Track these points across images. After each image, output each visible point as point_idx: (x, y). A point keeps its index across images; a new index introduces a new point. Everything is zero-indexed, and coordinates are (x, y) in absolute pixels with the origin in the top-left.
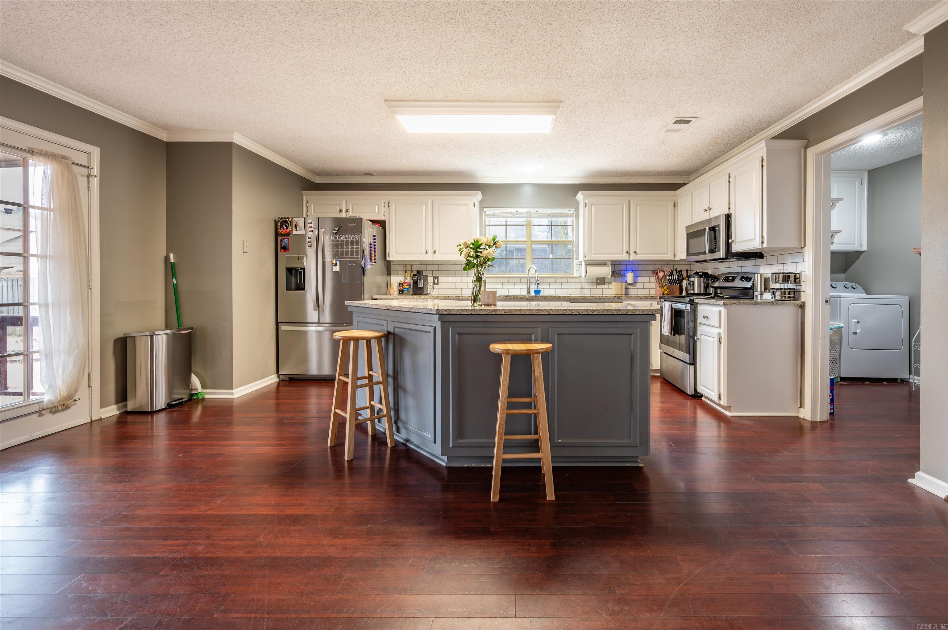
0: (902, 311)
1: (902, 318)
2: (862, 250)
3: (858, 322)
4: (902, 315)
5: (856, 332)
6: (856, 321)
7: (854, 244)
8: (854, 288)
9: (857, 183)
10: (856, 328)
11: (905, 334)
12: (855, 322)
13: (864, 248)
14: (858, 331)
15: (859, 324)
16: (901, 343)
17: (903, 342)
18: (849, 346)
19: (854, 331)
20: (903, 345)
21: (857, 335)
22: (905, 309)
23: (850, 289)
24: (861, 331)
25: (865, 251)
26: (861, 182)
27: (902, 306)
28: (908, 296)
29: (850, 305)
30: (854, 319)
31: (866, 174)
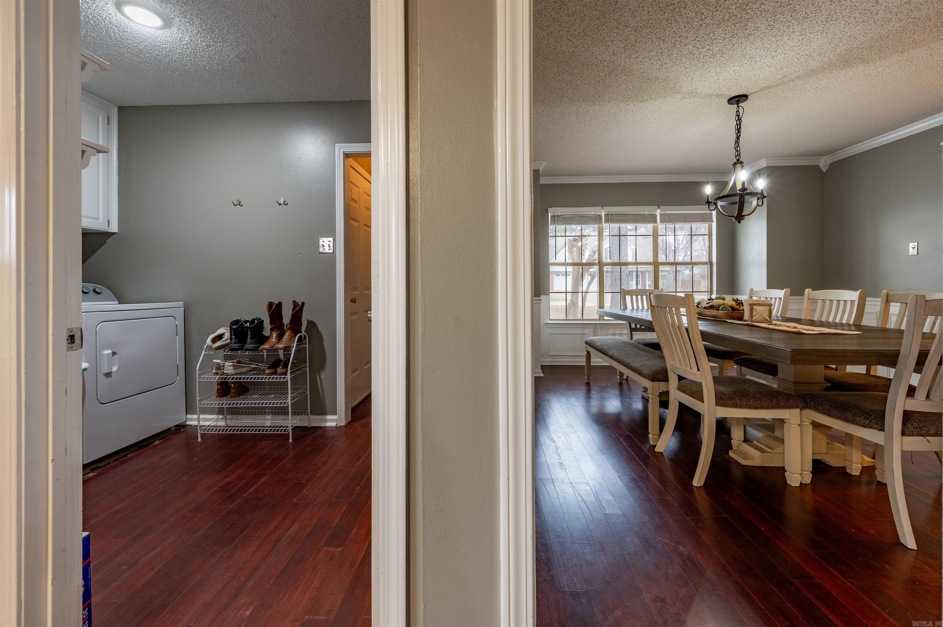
0: (177, 324)
1: (177, 335)
2: (110, 231)
3: (114, 354)
4: (177, 331)
5: (111, 372)
6: (110, 352)
7: (97, 219)
8: (98, 293)
9: (101, 117)
10: (111, 365)
11: (179, 360)
12: (108, 354)
13: (114, 228)
14: (114, 369)
15: (116, 357)
16: (176, 372)
17: (178, 371)
18: (99, 401)
19: (106, 372)
20: (178, 375)
21: (111, 377)
22: (180, 322)
23: (92, 294)
24: (117, 369)
25: (116, 233)
26: (108, 120)
27: (176, 318)
28: (183, 303)
29: (100, 325)
30: (107, 349)
31: (116, 109)
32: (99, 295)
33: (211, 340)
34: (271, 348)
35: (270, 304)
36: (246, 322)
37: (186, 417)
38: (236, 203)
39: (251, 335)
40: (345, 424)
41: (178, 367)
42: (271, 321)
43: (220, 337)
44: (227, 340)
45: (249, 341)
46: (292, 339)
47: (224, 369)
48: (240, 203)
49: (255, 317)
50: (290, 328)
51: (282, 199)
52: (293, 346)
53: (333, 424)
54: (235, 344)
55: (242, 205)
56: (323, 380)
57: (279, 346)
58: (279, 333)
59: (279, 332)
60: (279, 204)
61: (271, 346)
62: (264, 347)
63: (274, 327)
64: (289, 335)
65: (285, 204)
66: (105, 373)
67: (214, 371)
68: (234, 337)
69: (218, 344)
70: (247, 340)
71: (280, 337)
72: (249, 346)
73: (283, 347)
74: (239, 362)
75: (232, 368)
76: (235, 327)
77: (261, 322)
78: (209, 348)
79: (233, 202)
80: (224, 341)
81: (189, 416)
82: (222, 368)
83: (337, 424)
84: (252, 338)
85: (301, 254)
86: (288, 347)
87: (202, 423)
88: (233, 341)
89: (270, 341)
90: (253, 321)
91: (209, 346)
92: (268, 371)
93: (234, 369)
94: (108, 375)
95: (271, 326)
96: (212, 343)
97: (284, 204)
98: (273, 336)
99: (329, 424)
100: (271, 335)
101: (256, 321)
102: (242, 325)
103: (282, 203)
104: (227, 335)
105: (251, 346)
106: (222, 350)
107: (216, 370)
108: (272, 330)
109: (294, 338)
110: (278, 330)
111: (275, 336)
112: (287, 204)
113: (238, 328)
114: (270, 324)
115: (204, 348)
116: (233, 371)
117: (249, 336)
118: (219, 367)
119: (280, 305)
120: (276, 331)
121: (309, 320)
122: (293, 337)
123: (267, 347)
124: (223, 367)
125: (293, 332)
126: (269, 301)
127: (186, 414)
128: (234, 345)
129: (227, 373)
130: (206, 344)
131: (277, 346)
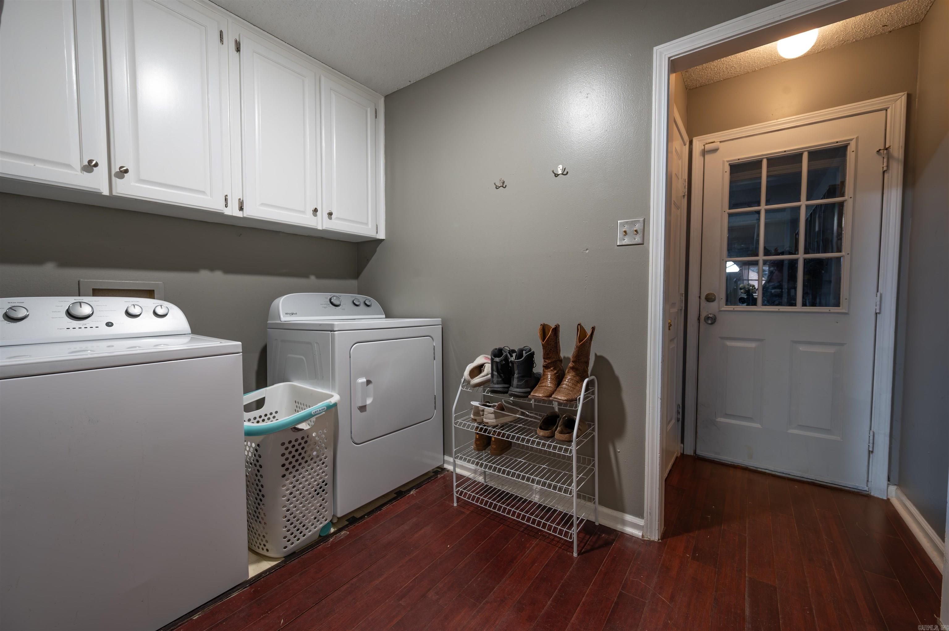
1: (434, 359)
2: (378, 237)
3: (369, 382)
4: (434, 354)
5: (366, 406)
6: (364, 380)
7: (367, 224)
8: (368, 306)
9: (369, 110)
10: (365, 396)
11: (437, 390)
12: (362, 383)
13: (382, 235)
14: (369, 401)
15: (370, 386)
16: (434, 405)
17: (435, 403)
18: (353, 439)
19: (361, 405)
20: (435, 409)
21: (366, 411)
22: (438, 343)
23: (362, 306)
24: (373, 400)
25: (383, 240)
26: (376, 113)
27: (434, 338)
28: (441, 319)
29: (354, 346)
30: (361, 376)
31: (383, 100)
32: (368, 308)
33: (468, 373)
34: (546, 398)
35: (544, 329)
36: (512, 352)
37: (444, 458)
38: (499, 184)
39: (518, 373)
40: (659, 540)
41: (435, 399)
42: (544, 354)
43: (479, 369)
44: (487, 375)
45: (515, 382)
46: (576, 386)
47: (483, 415)
48: (504, 183)
49: (522, 347)
50: (573, 368)
51: (561, 167)
52: (579, 399)
53: (638, 533)
54: (498, 384)
55: (506, 186)
56: (620, 456)
57: (559, 398)
58: (555, 374)
59: (555, 371)
60: (555, 174)
61: (546, 395)
62: (536, 395)
63: (549, 363)
64: (571, 379)
65: (565, 173)
66: (359, 407)
67: (472, 416)
68: (496, 373)
69: (477, 380)
70: (513, 380)
71: (559, 380)
72: (514, 390)
73: (566, 400)
74: (501, 408)
75: (493, 416)
76: (497, 360)
77: (531, 356)
78: (467, 382)
79: (495, 184)
80: (484, 376)
81: (447, 458)
82: (481, 413)
83: (644, 534)
84: (519, 379)
85: (587, 250)
86: (571, 400)
87: (458, 471)
88: (495, 380)
89: (543, 385)
90: (521, 351)
91: (466, 381)
92: (541, 433)
93: (496, 418)
94: (363, 408)
95: (545, 361)
96: (469, 377)
97: (562, 174)
98: (547, 378)
99: (629, 530)
100: (544, 375)
101: (524, 352)
102: (506, 359)
103: (560, 172)
104: (488, 368)
105: (518, 390)
106: (481, 389)
107: (474, 415)
108: (546, 367)
109: (579, 385)
110: (555, 369)
111: (551, 378)
112: (567, 172)
113: (501, 361)
114: (544, 358)
115: (461, 382)
116: (494, 420)
117: (516, 376)
118: (478, 412)
119: (556, 330)
120: (552, 370)
121: (598, 354)
122: (578, 382)
123: (541, 395)
124: (483, 412)
125: (577, 375)
126: (542, 323)
127: (444, 455)
128: (496, 386)
129: (487, 423)
130: (463, 378)
131: (556, 397)
